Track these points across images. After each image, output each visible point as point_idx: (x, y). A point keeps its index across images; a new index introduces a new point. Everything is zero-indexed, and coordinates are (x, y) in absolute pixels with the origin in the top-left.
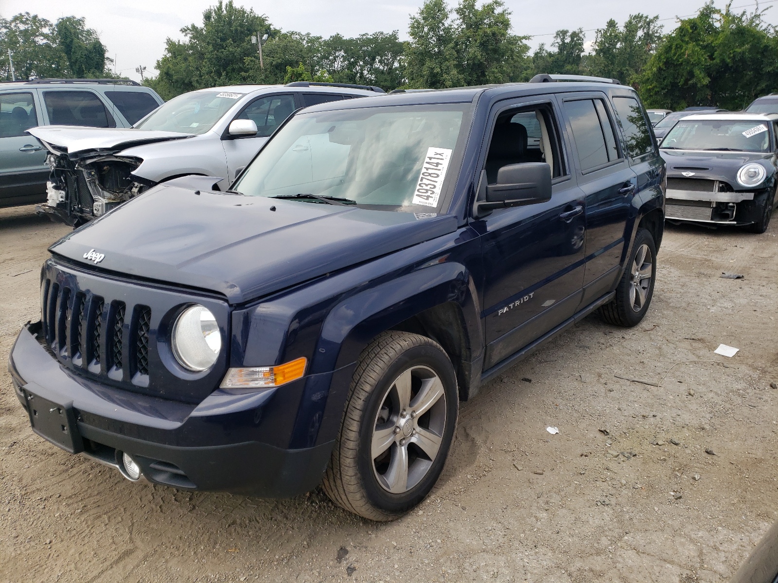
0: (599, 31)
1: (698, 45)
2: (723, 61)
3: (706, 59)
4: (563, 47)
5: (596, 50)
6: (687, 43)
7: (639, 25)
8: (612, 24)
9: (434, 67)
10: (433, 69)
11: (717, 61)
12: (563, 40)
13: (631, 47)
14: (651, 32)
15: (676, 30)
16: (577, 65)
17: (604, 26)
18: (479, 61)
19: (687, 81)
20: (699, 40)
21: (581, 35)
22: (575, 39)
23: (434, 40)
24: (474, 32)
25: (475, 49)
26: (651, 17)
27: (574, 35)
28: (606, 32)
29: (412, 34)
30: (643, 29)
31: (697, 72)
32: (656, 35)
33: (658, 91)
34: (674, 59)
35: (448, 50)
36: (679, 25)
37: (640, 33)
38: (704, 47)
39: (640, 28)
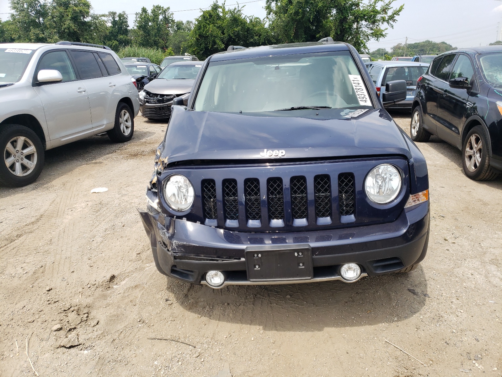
0: (137, 14)
1: (215, 26)
2: (229, 35)
3: (220, 34)
4: (114, 23)
5: (137, 26)
6: (209, 25)
7: (160, 12)
8: (144, 10)
9: (39, 34)
10: (38, 34)
11: (226, 35)
12: (114, 18)
13: (157, 25)
14: (167, 17)
15: (201, 16)
16: (127, 35)
17: (140, 11)
18: (74, 30)
19: (213, 46)
20: (214, 23)
21: (125, 16)
22: (122, 18)
23: (33, 13)
24: (65, 9)
25: (69, 21)
26: (165, 7)
27: (120, 16)
28: (141, 15)
29: (14, 8)
30: (162, 15)
31: (218, 41)
32: (170, 18)
33: (199, 52)
34: (204, 33)
35: (47, 21)
36: (202, 13)
37: (161, 17)
38: (218, 27)
39: (160, 14)
